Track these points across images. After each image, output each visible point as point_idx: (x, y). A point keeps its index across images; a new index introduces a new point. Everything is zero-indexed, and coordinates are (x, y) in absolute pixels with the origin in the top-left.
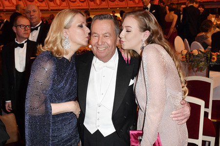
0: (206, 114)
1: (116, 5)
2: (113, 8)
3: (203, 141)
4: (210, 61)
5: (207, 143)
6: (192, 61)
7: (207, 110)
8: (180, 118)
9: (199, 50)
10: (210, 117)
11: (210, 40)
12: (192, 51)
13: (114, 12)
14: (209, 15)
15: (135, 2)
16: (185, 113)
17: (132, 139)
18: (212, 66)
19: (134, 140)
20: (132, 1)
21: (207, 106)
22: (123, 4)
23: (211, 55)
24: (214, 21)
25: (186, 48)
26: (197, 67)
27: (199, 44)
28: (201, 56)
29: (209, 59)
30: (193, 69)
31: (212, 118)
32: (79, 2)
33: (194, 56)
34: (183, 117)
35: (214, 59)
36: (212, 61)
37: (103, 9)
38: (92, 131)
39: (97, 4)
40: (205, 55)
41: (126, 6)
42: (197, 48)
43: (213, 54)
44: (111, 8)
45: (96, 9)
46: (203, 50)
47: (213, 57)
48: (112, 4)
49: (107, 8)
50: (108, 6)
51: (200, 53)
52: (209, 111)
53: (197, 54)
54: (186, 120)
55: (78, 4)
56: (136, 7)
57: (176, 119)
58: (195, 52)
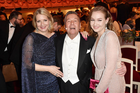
0: (134, 68)
1: (78, 4)
2: (76, 5)
3: (133, 85)
4: (135, 36)
5: (136, 86)
6: (124, 36)
7: (135, 65)
8: (121, 73)
9: (128, 30)
10: (137, 70)
11: (134, 23)
12: (124, 30)
13: (77, 8)
14: (133, 7)
15: (89, 2)
16: (124, 70)
17: (91, 84)
18: (136, 39)
19: (92, 85)
20: (87, 1)
21: (134, 63)
22: (82, 3)
23: (136, 33)
24: (136, 11)
25: (120, 29)
26: (127, 40)
27: (128, 25)
28: (130, 33)
29: (134, 35)
30: (125, 41)
31: (138, 70)
32: (57, 3)
33: (125, 33)
34: (123, 73)
35: (137, 35)
36: (136, 36)
37: (71, 6)
38: (65, 81)
39: (67, 3)
40: (132, 33)
41: (84, 4)
42: (127, 29)
43: (137, 31)
44: (75, 6)
45: (67, 6)
46: (130, 29)
47: (137, 33)
48: (76, 3)
49: (73, 6)
50: (74, 4)
51: (129, 31)
52: (136, 66)
53: (127, 32)
54: (124, 74)
55: (57, 4)
56: (90, 4)
57: (119, 74)
58: (126, 31)
